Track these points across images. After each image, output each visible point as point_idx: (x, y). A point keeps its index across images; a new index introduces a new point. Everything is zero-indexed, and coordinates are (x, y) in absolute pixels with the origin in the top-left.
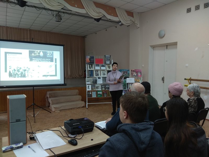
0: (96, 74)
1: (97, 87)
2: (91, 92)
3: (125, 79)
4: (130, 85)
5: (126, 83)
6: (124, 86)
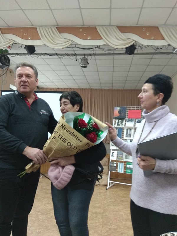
0: (127, 134)
1: (127, 157)
2: (115, 163)
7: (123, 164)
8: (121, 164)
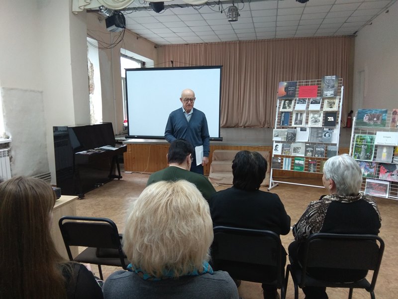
0: (296, 119)
1: (295, 150)
2: (280, 158)
3: (373, 134)
4: (385, 150)
5: (373, 146)
6: (366, 151)
7: (290, 159)
8: (287, 160)
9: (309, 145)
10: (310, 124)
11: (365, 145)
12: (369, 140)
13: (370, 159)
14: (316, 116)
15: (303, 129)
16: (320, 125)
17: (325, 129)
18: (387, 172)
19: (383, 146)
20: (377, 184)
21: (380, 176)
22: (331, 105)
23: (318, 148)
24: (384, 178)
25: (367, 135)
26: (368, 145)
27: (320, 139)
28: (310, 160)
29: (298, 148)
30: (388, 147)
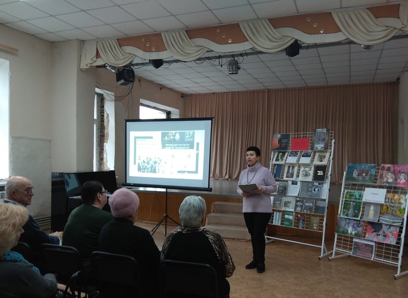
0: (288, 173)
1: (286, 204)
3: (361, 190)
4: (372, 208)
5: (361, 203)
6: (355, 207)
7: (281, 213)
8: (278, 214)
9: (299, 200)
10: (301, 178)
11: (354, 202)
12: (358, 197)
13: (358, 217)
14: (307, 169)
15: (294, 183)
16: (310, 179)
17: (315, 184)
18: (374, 231)
19: (370, 204)
20: (363, 244)
21: (367, 235)
22: (321, 159)
23: (307, 203)
24: (370, 238)
25: (356, 191)
26: (356, 202)
27: (309, 193)
28: (299, 216)
29: (288, 202)
30: (376, 204)
